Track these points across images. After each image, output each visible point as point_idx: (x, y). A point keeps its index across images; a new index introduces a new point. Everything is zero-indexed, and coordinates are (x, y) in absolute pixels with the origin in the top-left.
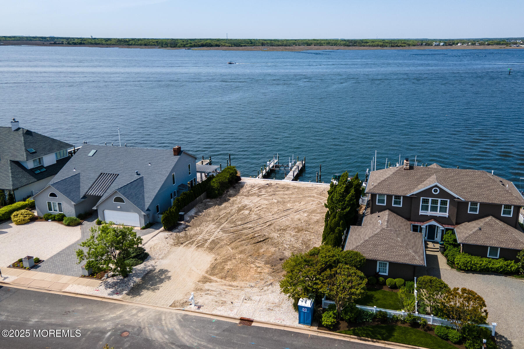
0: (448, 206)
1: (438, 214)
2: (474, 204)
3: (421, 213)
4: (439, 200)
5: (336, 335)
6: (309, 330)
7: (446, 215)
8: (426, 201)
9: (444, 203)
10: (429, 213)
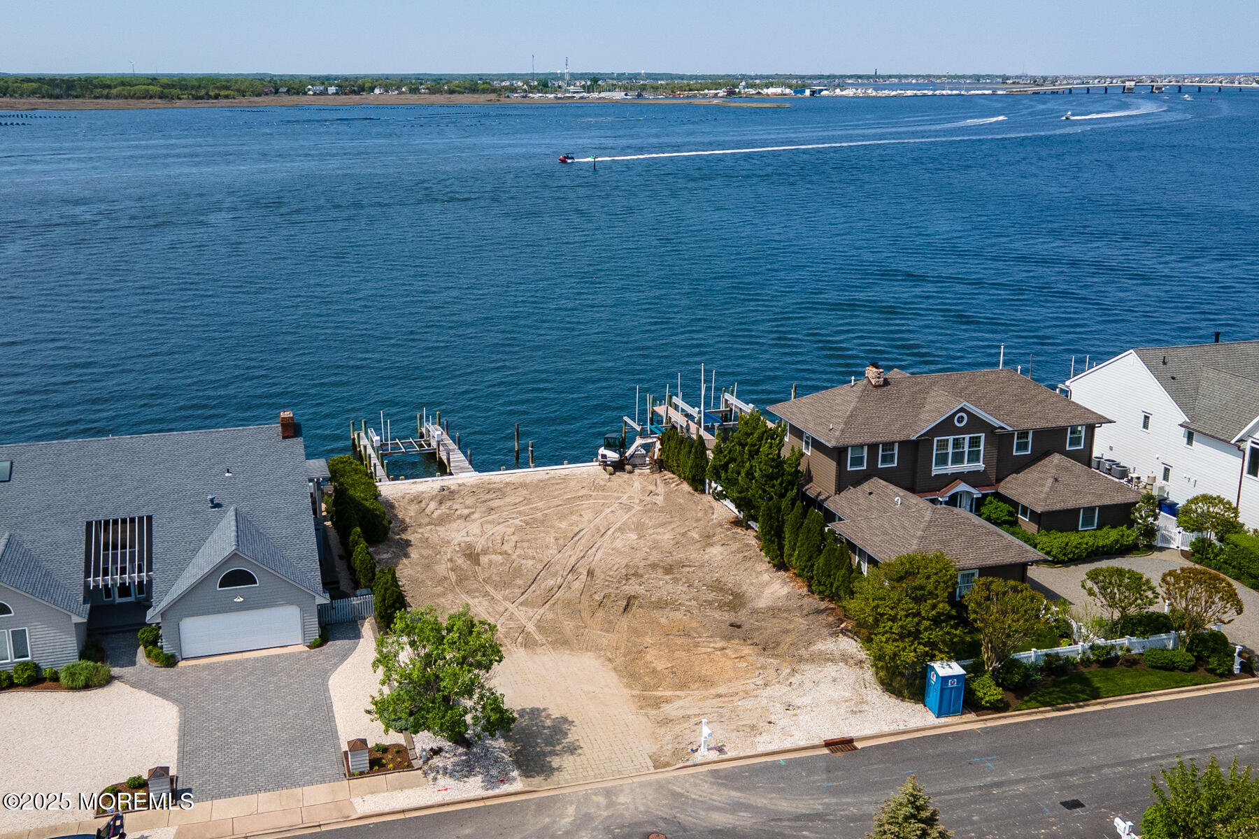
0: (982, 448)
1: (966, 467)
2: (1023, 434)
3: (936, 470)
4: (967, 437)
5: (1014, 716)
6: (966, 723)
7: (980, 466)
8: (943, 444)
9: (974, 442)
10: (950, 468)
